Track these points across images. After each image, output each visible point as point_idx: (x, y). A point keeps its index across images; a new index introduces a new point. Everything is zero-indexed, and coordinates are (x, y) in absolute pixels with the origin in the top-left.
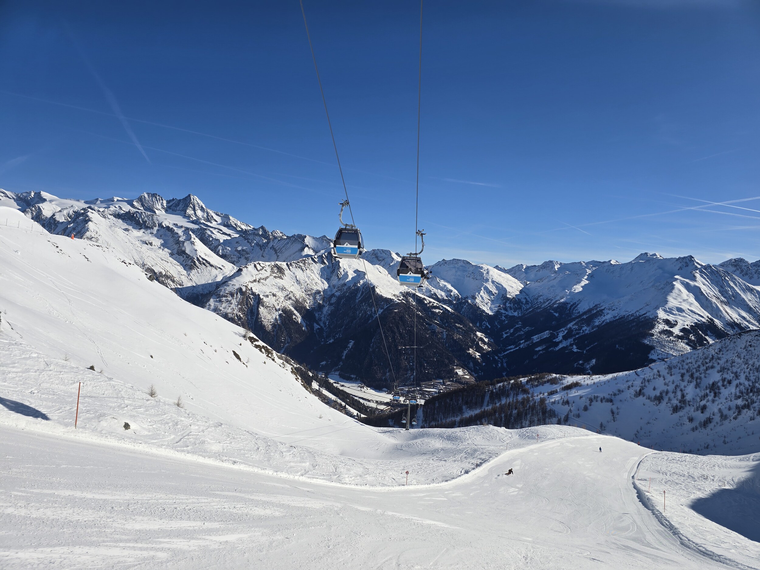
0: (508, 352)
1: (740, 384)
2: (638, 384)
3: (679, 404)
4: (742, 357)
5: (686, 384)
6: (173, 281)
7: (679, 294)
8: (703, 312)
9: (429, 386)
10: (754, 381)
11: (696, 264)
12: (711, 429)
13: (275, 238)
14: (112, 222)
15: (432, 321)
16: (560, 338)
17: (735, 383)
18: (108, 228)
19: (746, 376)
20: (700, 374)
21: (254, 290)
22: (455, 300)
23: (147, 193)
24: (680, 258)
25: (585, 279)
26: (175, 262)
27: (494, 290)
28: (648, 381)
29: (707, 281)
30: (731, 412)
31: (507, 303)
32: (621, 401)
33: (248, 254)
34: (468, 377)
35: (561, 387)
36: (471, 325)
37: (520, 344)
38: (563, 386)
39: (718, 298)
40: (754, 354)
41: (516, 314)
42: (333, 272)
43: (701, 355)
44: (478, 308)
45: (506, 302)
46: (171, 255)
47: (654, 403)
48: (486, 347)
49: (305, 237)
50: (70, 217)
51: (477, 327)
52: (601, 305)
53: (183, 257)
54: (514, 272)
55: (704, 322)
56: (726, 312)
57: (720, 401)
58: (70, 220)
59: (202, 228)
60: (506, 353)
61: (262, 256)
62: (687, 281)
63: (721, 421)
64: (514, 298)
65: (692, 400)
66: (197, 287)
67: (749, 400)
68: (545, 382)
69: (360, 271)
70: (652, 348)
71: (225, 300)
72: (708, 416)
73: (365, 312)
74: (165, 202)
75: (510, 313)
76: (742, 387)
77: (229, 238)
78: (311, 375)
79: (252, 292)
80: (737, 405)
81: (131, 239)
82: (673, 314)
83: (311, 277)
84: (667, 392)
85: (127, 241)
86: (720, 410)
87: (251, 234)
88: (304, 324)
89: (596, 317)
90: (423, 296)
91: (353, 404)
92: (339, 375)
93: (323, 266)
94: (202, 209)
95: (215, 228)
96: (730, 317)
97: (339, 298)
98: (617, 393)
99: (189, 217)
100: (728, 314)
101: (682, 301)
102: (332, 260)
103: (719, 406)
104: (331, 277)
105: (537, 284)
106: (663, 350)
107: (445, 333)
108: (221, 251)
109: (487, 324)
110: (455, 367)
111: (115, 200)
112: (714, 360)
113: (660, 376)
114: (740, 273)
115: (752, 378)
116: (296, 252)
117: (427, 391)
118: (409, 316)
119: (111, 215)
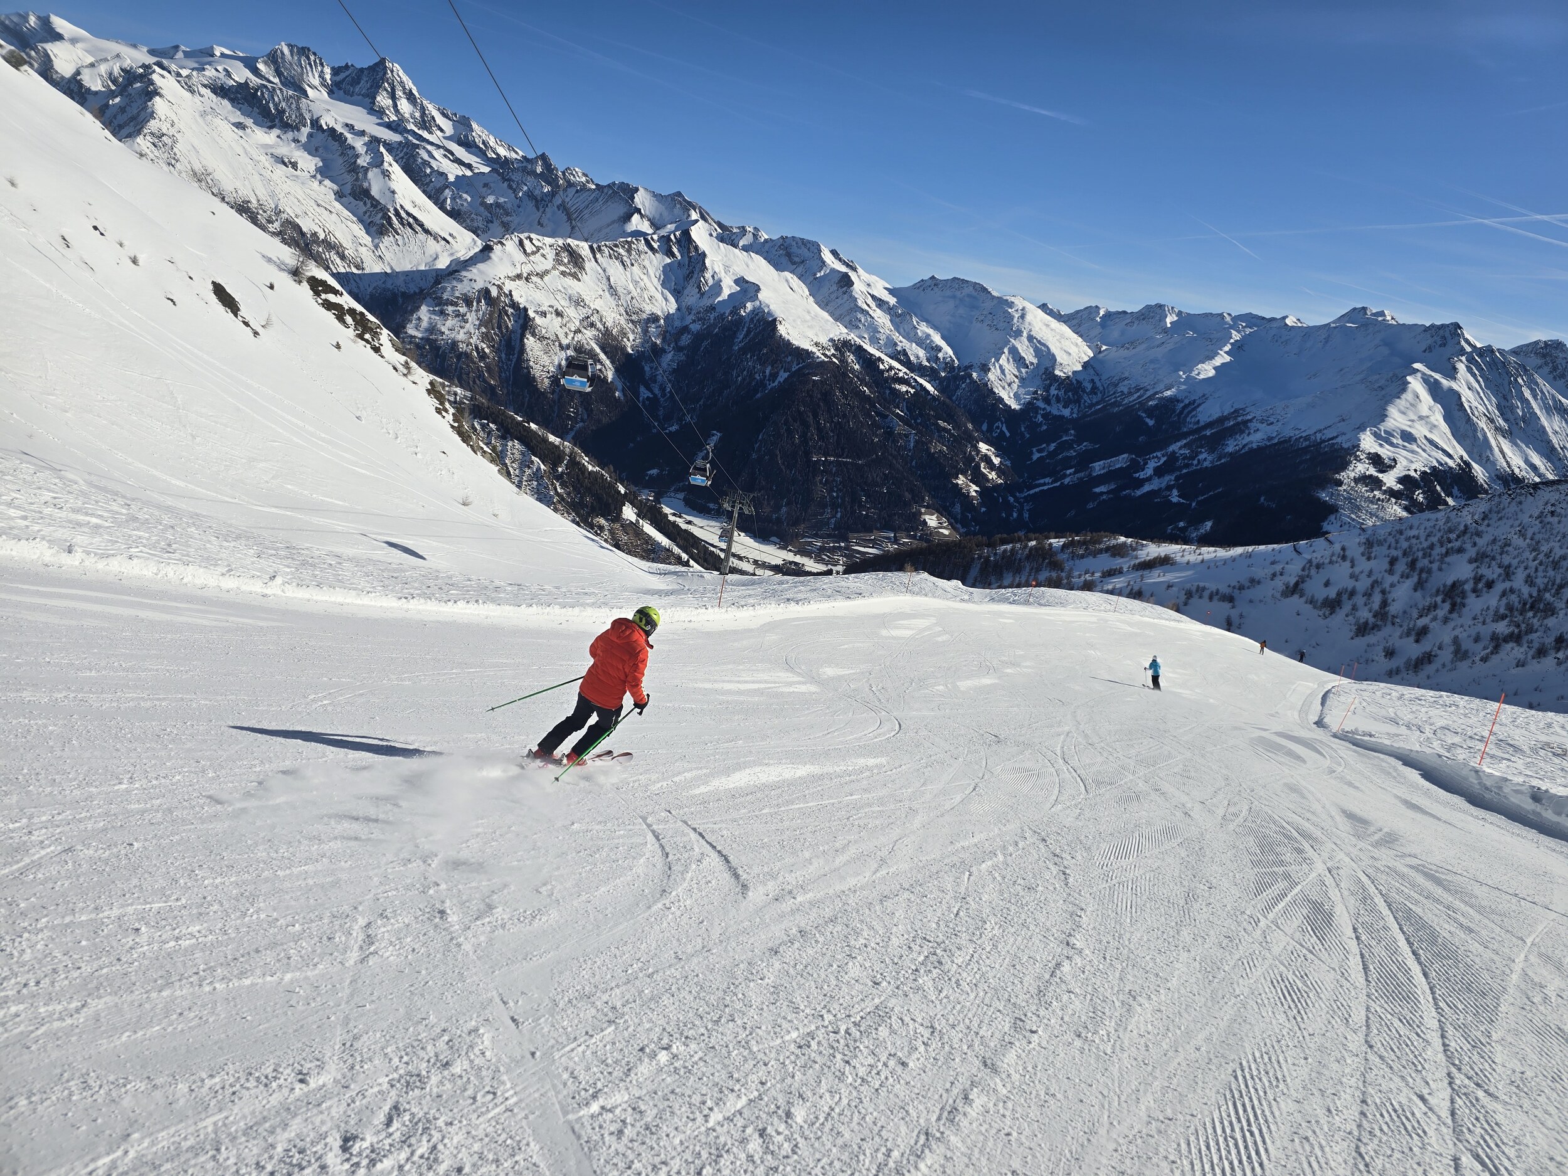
0: (1037, 490)
1: (1512, 591)
2: (1294, 570)
3: (1372, 620)
4: (1529, 535)
5: (1396, 581)
6: (343, 257)
7: (1413, 402)
8: (1454, 447)
9: (866, 543)
10: (1542, 586)
11: (1463, 343)
12: (1428, 677)
13: (570, 184)
14: (208, 103)
15: (888, 409)
16: (1149, 471)
17: (1500, 587)
18: (197, 115)
19: (1529, 576)
20: (1431, 562)
21: (516, 298)
22: (944, 371)
23: (289, 45)
24: (1433, 326)
25: (1226, 353)
26: (346, 213)
27: (1030, 357)
28: (1318, 566)
29: (1478, 382)
30: (1480, 646)
31: (1053, 388)
32: (1251, 601)
33: (507, 214)
34: (946, 532)
35: (1132, 563)
36: (970, 426)
37: (1065, 476)
38: (1137, 561)
39: (1492, 421)
40: (1555, 532)
41: (1066, 412)
42: (689, 277)
43: (1441, 523)
44: (992, 392)
45: (1050, 385)
46: (339, 196)
47: (1321, 613)
48: (992, 475)
49: (637, 190)
50: (114, 81)
51: (982, 432)
52: (1248, 410)
53: (365, 204)
54: (1079, 321)
55: (1451, 468)
56: (1502, 451)
57: (1460, 621)
58: (113, 88)
59: (408, 143)
60: (1032, 492)
61: (539, 223)
62: (1437, 376)
63: (1452, 662)
64: (1068, 377)
65: (1400, 614)
66: (394, 275)
67: (1523, 626)
68: (1101, 551)
69: (747, 282)
70: (1333, 509)
71: (454, 312)
72: (1428, 649)
73: (751, 375)
74: (328, 71)
75: (1056, 410)
76: (1514, 598)
77: (469, 173)
78: (623, 492)
79: (512, 300)
80: (1494, 633)
81: (249, 149)
82: (1392, 444)
83: (642, 284)
84: (1352, 593)
85: (240, 151)
86: (1456, 641)
87: (518, 169)
88: (619, 385)
89: (1231, 436)
90: (878, 354)
91: (705, 560)
92: (685, 500)
93: (668, 261)
94: (410, 97)
95: (438, 147)
96: (1507, 462)
97: (698, 338)
98: (1247, 584)
99: (380, 113)
100: (1504, 457)
101: (1415, 418)
102: (689, 249)
103: (1456, 632)
104: (684, 288)
105: (1124, 353)
106: (1353, 516)
107: (912, 439)
108: (449, 201)
109: (1004, 429)
110: (923, 510)
111: (218, 54)
112: (1468, 536)
113: (1344, 558)
114: (1551, 372)
115: (1540, 581)
116: (613, 222)
117: (859, 552)
118: (843, 393)
119: (205, 86)
